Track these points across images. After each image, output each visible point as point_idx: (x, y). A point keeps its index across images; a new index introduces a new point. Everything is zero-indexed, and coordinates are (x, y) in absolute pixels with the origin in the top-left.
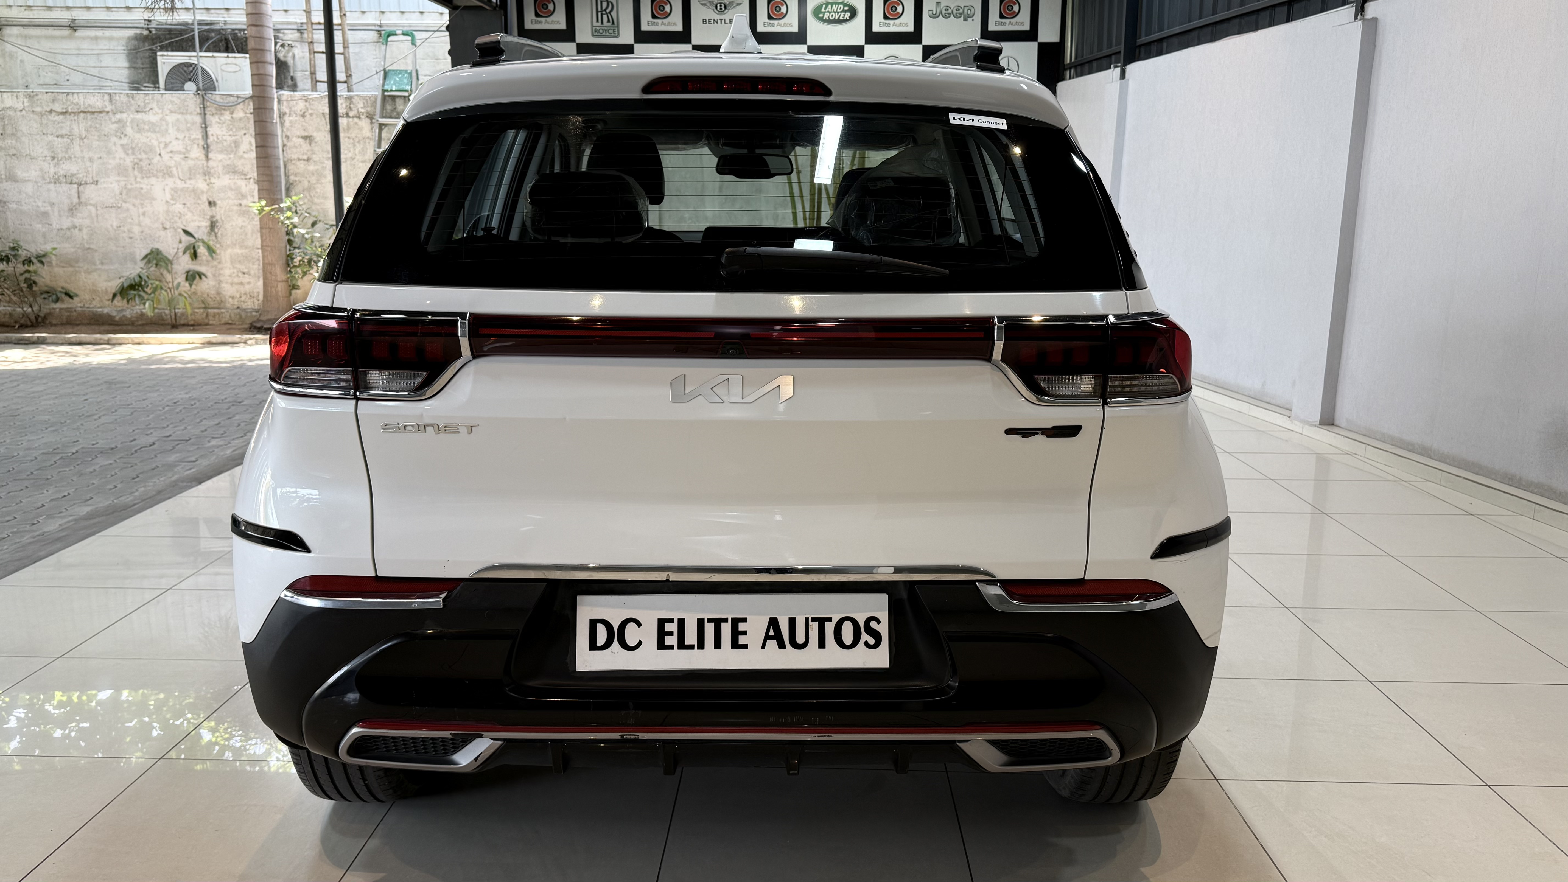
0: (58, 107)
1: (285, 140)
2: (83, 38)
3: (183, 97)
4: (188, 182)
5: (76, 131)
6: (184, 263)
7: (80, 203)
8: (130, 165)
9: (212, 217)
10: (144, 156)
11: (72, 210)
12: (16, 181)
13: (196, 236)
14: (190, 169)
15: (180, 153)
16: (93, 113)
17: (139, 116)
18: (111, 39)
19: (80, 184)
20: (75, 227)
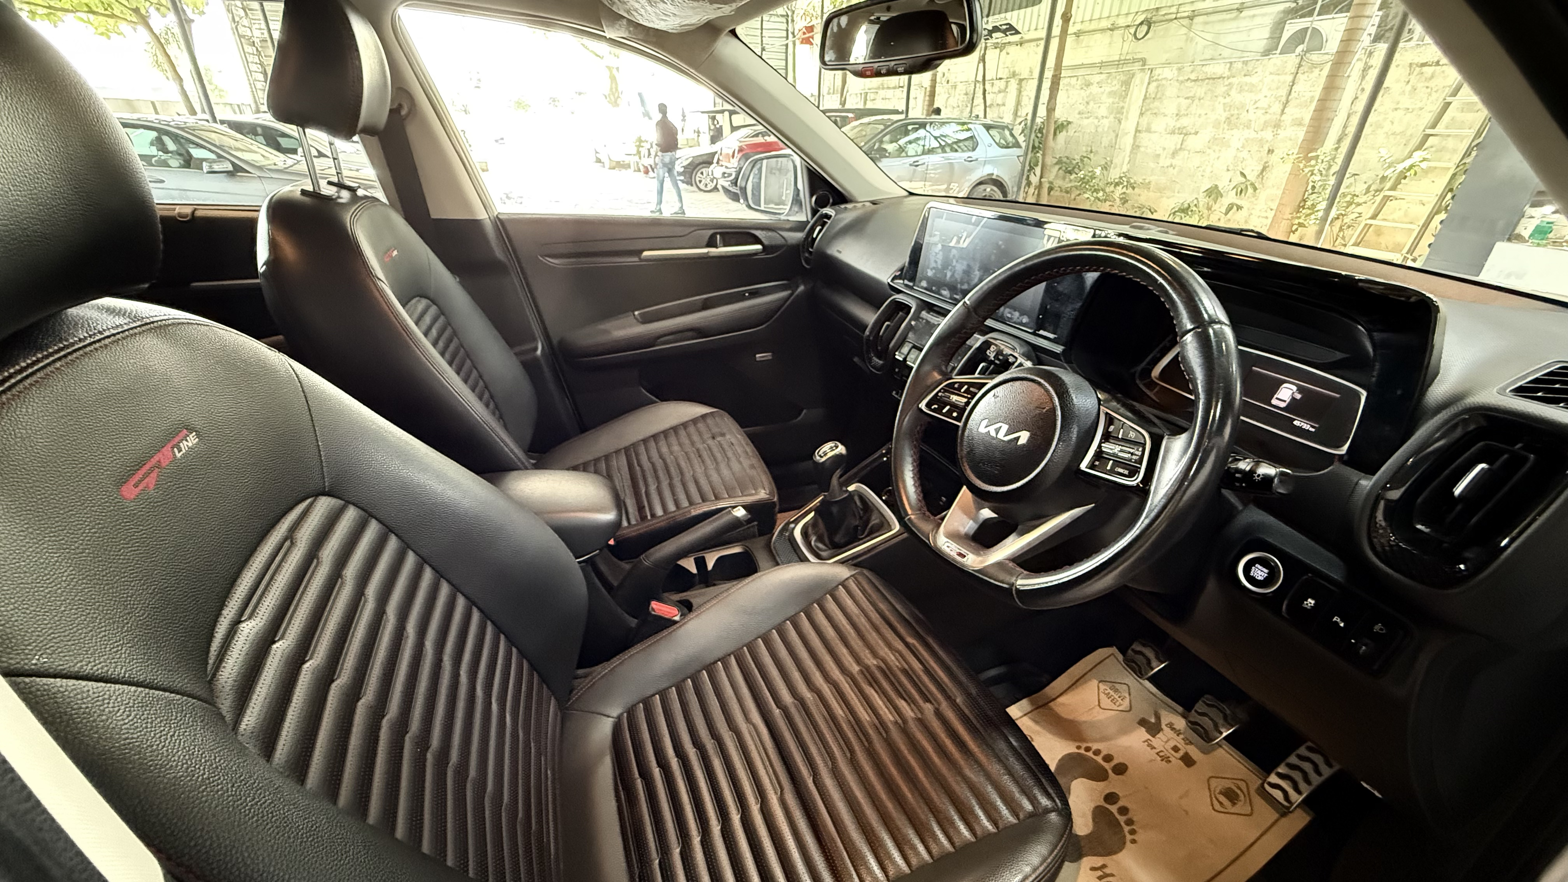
0: (1193, 77)
1: (1359, 92)
2: (1244, 18)
3: (1285, 59)
4: (1260, 133)
5: (1198, 95)
6: (1230, 198)
7: (1181, 149)
8: (1223, 119)
9: (1266, 163)
10: (1236, 112)
11: (1174, 154)
12: (1150, 132)
13: (1248, 178)
14: (1265, 122)
15: (1263, 108)
16: (1214, 79)
17: (1247, 79)
18: (1264, 15)
19: (1186, 134)
20: (1171, 166)
